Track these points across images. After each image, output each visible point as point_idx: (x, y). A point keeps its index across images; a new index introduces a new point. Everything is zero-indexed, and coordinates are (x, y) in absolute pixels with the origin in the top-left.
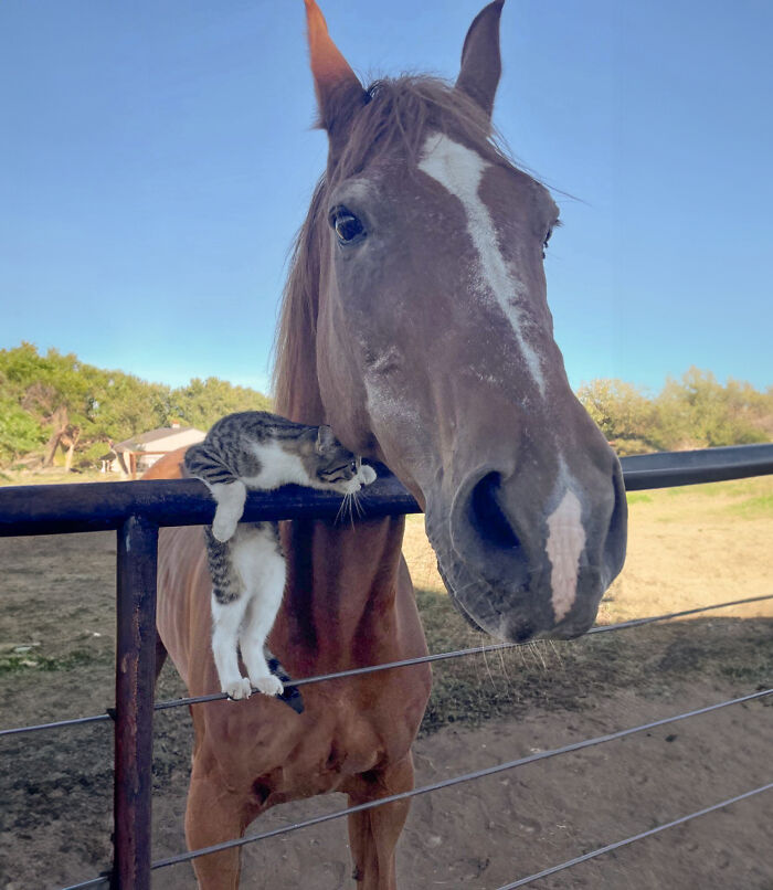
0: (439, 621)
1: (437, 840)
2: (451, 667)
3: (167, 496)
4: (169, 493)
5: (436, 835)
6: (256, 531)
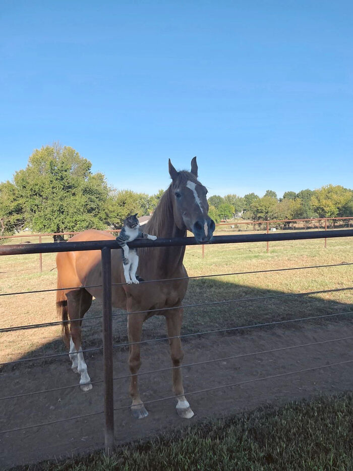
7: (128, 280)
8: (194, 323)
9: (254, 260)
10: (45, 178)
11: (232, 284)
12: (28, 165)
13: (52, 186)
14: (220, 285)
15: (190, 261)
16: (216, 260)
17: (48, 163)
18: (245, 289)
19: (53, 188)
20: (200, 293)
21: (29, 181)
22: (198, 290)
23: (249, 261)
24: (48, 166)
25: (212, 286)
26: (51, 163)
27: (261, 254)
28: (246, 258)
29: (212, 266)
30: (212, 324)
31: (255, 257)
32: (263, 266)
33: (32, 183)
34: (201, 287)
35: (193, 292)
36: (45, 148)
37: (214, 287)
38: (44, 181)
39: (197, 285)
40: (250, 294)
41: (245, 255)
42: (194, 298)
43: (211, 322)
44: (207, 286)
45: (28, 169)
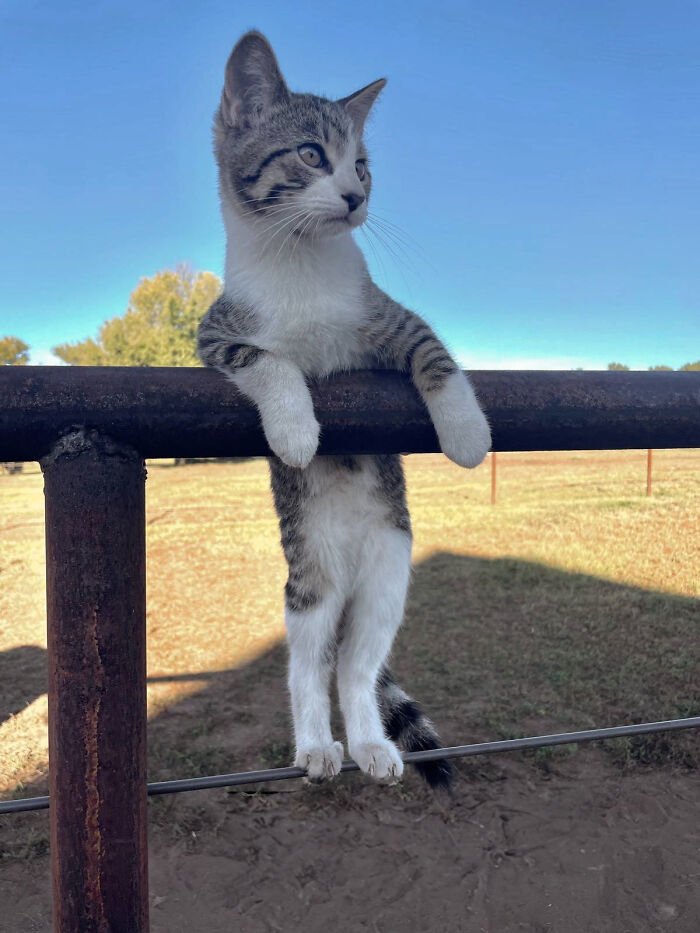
0: (669, 628)
1: (671, 911)
2: (687, 686)
3: (148, 395)
4: (153, 388)
5: (668, 903)
6: (344, 472)
7: (310, 739)
8: (515, 706)
9: (623, 515)
10: (160, 335)
11: (590, 578)
12: (130, 310)
13: (172, 349)
14: (558, 579)
15: (464, 512)
16: (523, 509)
17: (166, 304)
18: (635, 597)
19: (175, 353)
20: (509, 600)
21: (129, 339)
22: (501, 593)
23: (611, 516)
24: (166, 311)
25: (534, 582)
26: (172, 304)
27: (635, 499)
28: (599, 507)
29: (519, 527)
30: (569, 712)
31: (623, 504)
32: (651, 528)
33: (133, 343)
34: (507, 583)
35: (489, 597)
36: (162, 276)
37: (541, 583)
38: (158, 339)
39: (495, 577)
40: (653, 610)
41: (595, 501)
42: (496, 615)
43: (568, 705)
44: (524, 582)
45: (128, 317)
